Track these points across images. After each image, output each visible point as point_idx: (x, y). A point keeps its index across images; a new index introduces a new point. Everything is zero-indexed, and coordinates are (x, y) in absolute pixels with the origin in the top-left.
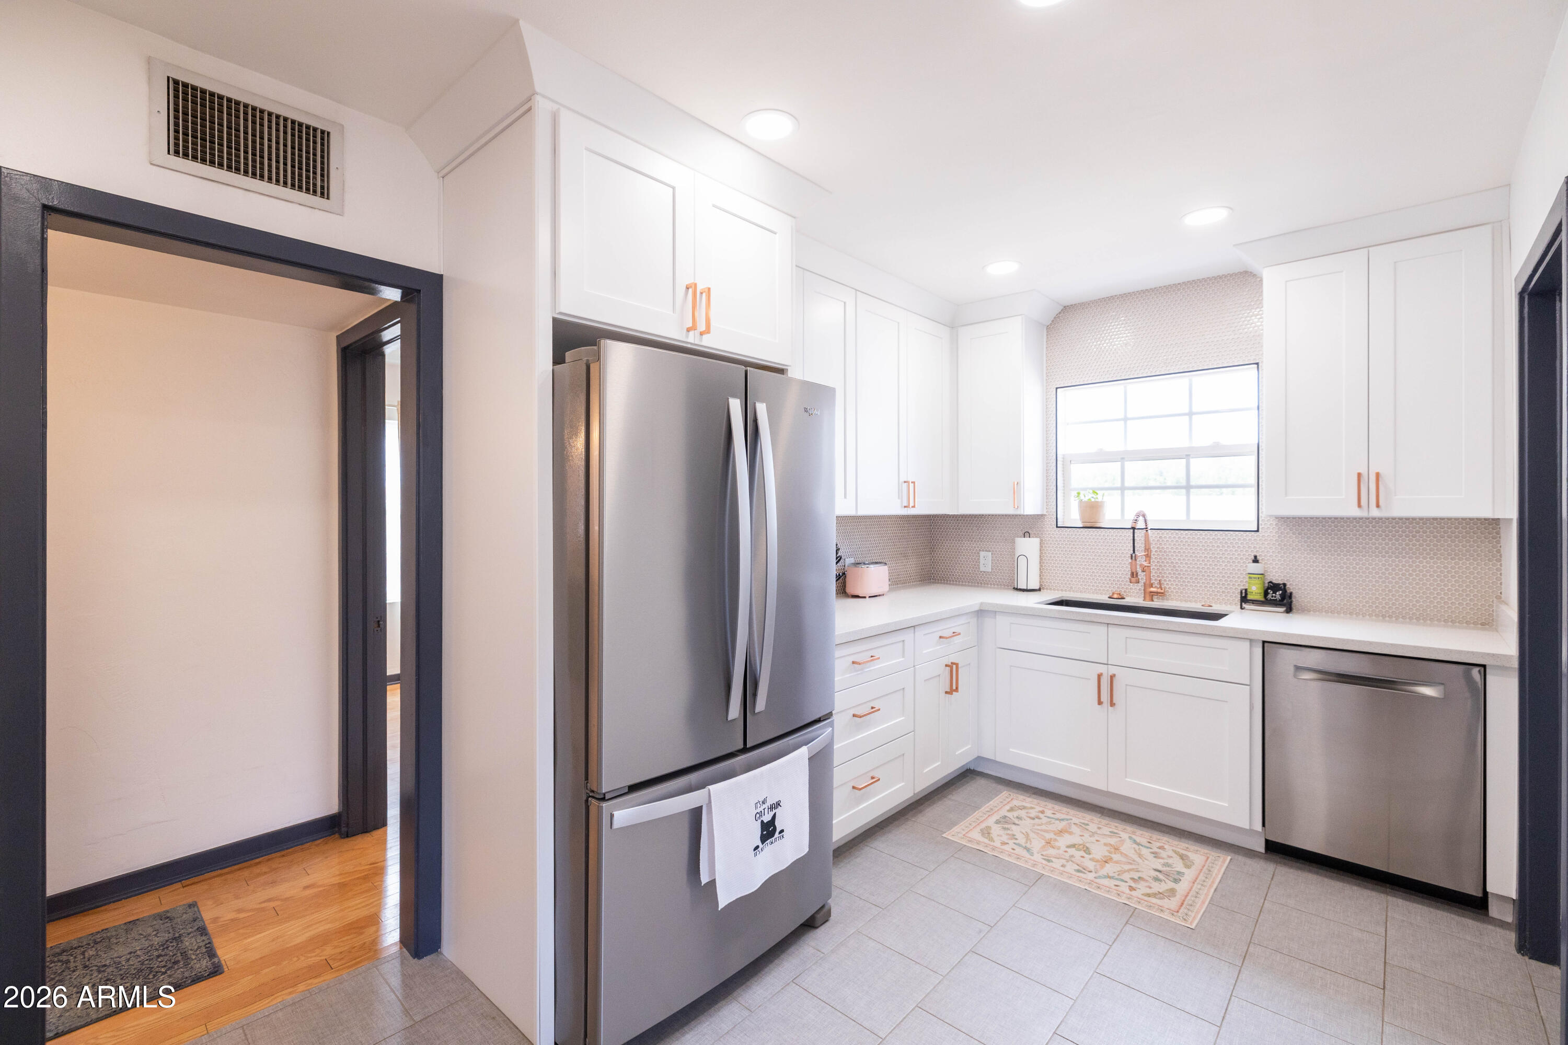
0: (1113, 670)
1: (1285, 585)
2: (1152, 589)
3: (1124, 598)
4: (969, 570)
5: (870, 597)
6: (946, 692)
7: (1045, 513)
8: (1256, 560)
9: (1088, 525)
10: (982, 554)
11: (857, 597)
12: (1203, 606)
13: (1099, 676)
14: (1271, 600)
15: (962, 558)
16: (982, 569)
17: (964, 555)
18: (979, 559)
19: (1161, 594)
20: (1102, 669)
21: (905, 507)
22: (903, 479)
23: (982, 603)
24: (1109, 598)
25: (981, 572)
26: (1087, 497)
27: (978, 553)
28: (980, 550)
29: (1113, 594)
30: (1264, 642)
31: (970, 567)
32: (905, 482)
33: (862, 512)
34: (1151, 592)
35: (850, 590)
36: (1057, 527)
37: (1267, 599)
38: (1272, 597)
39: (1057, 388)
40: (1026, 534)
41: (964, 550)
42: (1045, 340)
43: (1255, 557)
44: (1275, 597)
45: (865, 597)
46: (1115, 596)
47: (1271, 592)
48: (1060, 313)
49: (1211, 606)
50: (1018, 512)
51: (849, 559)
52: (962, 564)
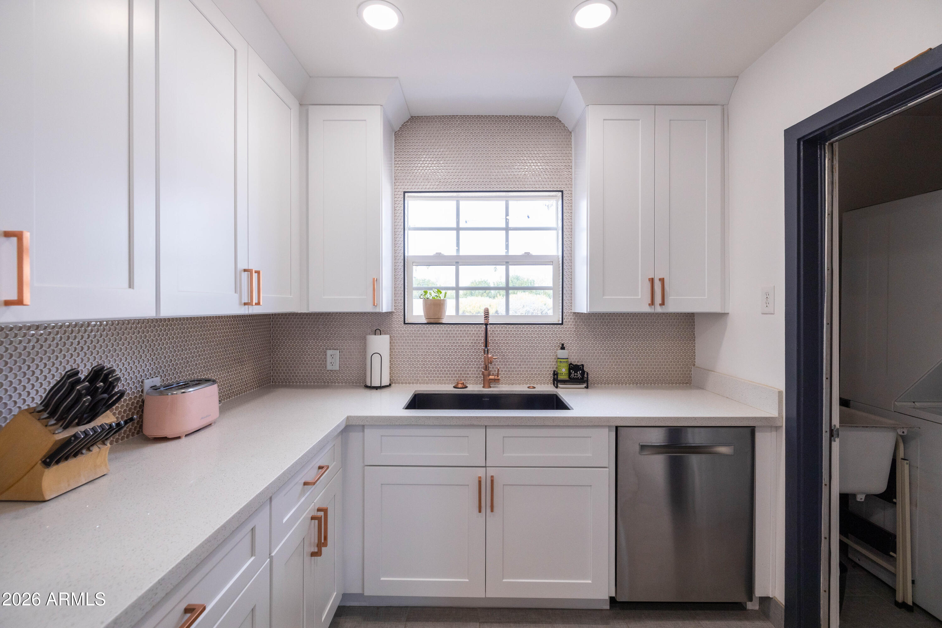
0: (491, 472)
1: (583, 365)
2: (491, 377)
3: (466, 387)
4: (314, 370)
5: (186, 435)
6: (313, 554)
7: (393, 311)
8: (563, 348)
9: (432, 321)
10: (329, 352)
11: (165, 439)
12: (528, 387)
13: (480, 481)
14: (574, 378)
15: (307, 358)
16: (329, 367)
17: (309, 355)
18: (325, 358)
19: (496, 381)
20: (481, 472)
21: (245, 304)
22: (242, 265)
23: (348, 418)
24: (454, 387)
25: (328, 371)
26: (432, 295)
27: (325, 352)
28: (327, 349)
29: (458, 384)
30: (617, 427)
31: (316, 367)
32: (245, 270)
33: (167, 312)
34: (490, 380)
35: (149, 432)
36: (405, 323)
37: (569, 377)
38: (575, 375)
39: (405, 193)
40: (377, 332)
41: (309, 349)
42: (393, 145)
43: (563, 345)
44: (577, 376)
45: (179, 438)
46: (460, 386)
47: (573, 372)
48: (407, 122)
49: (534, 388)
50: (377, 310)
51: (151, 380)
52: (307, 364)
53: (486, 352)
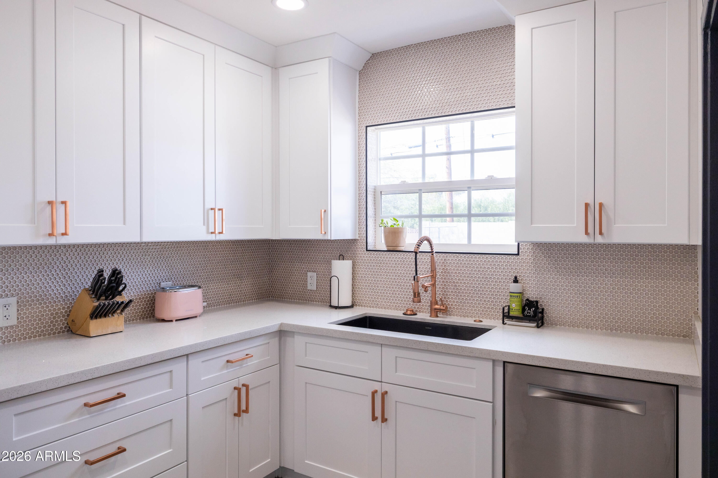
0: (386, 387)
1: (537, 302)
2: (437, 307)
3: (416, 314)
4: (299, 289)
5: (176, 320)
6: (235, 415)
7: (357, 238)
8: (516, 281)
9: (391, 248)
10: (309, 274)
11: (163, 321)
12: (475, 321)
13: (374, 393)
14: (527, 316)
15: (294, 278)
16: (309, 288)
17: (295, 275)
18: (307, 279)
19: (445, 311)
20: (377, 386)
21: (212, 233)
22: (209, 205)
23: (281, 324)
24: (404, 314)
25: (309, 290)
26: (390, 223)
27: (306, 274)
28: (307, 271)
29: (407, 310)
30: (504, 362)
31: (300, 286)
32: (212, 209)
33: (148, 238)
34: (435, 309)
35: (159, 315)
36: (367, 250)
37: (524, 315)
38: (528, 313)
39: (367, 127)
40: (342, 257)
41: (295, 270)
42: (357, 83)
43: (516, 277)
44: (530, 313)
45: (172, 321)
46: (409, 312)
47: (527, 309)
48: (369, 60)
49: (481, 321)
50: (326, 238)
52: (294, 283)
53: (416, 280)
